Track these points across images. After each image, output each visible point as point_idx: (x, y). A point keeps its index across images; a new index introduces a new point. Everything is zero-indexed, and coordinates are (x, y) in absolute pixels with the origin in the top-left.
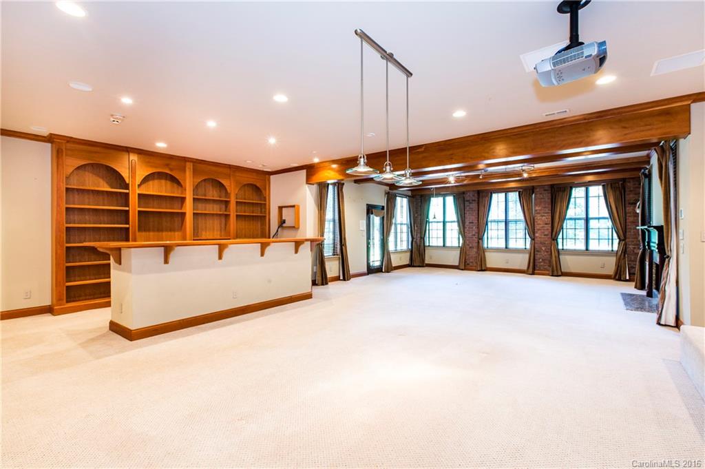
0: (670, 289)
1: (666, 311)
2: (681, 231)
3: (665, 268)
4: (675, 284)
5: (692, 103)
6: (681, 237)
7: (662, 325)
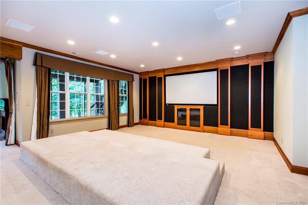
0: (12, 128)
1: (10, 138)
2: (17, 101)
3: (9, 118)
4: (14, 125)
5: (23, 46)
6: (17, 104)
7: (8, 145)
